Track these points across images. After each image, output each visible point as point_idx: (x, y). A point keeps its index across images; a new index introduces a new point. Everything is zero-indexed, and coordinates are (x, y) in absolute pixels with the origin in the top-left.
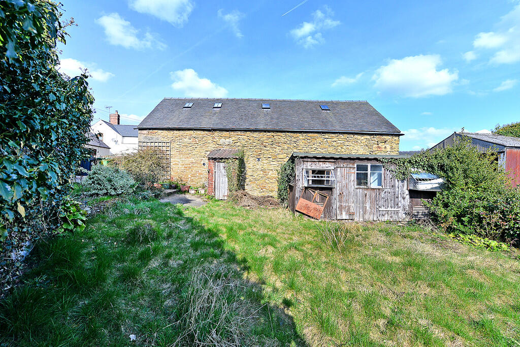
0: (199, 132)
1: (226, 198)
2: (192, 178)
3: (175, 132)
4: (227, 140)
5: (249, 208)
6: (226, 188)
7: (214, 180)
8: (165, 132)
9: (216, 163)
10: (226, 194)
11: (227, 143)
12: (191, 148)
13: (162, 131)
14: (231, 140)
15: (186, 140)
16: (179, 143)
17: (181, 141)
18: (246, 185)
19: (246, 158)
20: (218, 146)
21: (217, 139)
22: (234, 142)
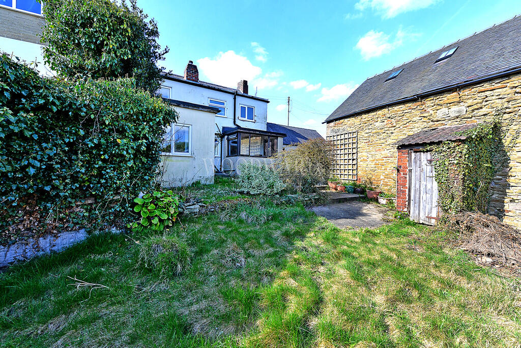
0: (396, 108)
1: (433, 222)
2: (386, 180)
3: (364, 116)
4: (454, 108)
5: (489, 260)
6: (435, 204)
7: (407, 186)
8: (352, 120)
9: (413, 154)
10: (434, 215)
11: (453, 115)
12: (385, 134)
13: (348, 119)
14: (462, 107)
15: (377, 124)
16: (367, 131)
17: (370, 127)
18: (506, 200)
19: (509, 140)
20: (432, 123)
21: (432, 112)
22: (470, 109)
